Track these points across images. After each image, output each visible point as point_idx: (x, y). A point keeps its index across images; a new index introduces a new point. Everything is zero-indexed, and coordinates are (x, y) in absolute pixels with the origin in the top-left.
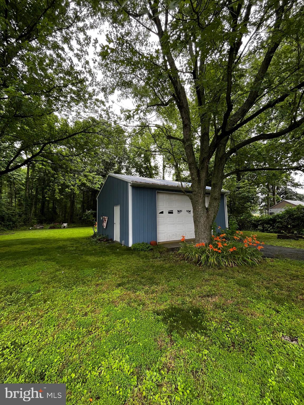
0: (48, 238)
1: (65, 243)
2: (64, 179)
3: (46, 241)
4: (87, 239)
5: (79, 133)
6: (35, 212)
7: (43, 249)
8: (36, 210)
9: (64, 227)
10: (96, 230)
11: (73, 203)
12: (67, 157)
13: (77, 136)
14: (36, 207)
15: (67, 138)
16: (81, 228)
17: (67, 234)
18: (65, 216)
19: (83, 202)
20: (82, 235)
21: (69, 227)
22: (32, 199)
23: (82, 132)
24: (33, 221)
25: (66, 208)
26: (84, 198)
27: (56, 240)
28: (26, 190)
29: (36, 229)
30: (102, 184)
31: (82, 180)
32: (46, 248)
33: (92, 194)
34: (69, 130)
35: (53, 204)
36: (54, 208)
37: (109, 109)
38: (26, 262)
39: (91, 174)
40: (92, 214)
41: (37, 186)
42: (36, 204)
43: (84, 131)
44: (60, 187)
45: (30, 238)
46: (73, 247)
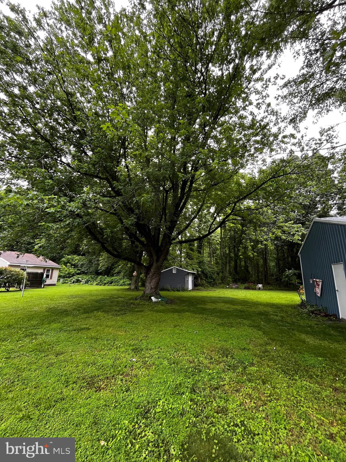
0: (245, 300)
1: (266, 309)
2: (256, 235)
3: (245, 303)
4: (292, 307)
5: (268, 181)
6: (229, 271)
7: (243, 311)
8: (230, 268)
9: (259, 289)
10: (304, 297)
11: (265, 260)
12: (257, 210)
13: (266, 185)
14: (230, 266)
15: (255, 190)
16: (280, 292)
17: (265, 297)
18: (258, 276)
19: (278, 260)
20: (283, 302)
21: (264, 289)
22: (226, 258)
23: (271, 178)
24: (229, 279)
25: (258, 267)
26: (278, 255)
27: (256, 304)
28: (220, 249)
29: (232, 288)
30: (303, 234)
31: (276, 232)
32: (247, 311)
33: (288, 249)
34: (256, 182)
35: (245, 263)
36: (246, 267)
37: (302, 139)
38: (231, 323)
39: (287, 224)
40: (295, 274)
41: (229, 245)
42: (230, 263)
43: (274, 177)
44: (253, 244)
45: (229, 298)
46: (277, 316)
